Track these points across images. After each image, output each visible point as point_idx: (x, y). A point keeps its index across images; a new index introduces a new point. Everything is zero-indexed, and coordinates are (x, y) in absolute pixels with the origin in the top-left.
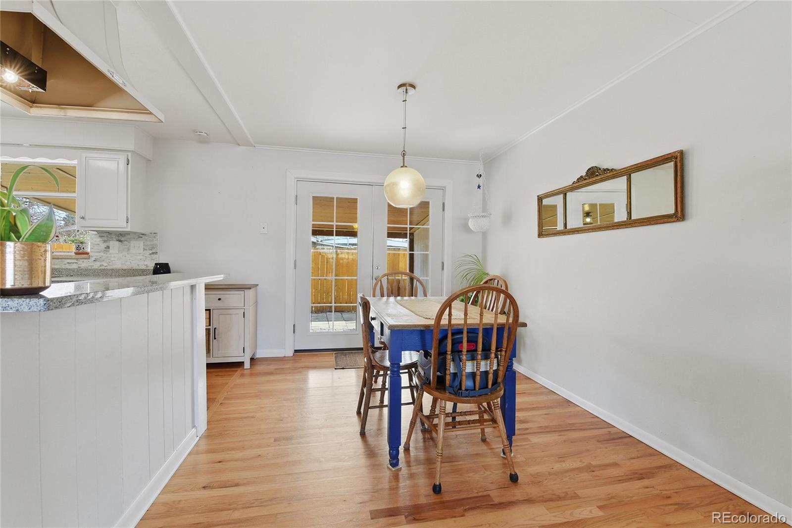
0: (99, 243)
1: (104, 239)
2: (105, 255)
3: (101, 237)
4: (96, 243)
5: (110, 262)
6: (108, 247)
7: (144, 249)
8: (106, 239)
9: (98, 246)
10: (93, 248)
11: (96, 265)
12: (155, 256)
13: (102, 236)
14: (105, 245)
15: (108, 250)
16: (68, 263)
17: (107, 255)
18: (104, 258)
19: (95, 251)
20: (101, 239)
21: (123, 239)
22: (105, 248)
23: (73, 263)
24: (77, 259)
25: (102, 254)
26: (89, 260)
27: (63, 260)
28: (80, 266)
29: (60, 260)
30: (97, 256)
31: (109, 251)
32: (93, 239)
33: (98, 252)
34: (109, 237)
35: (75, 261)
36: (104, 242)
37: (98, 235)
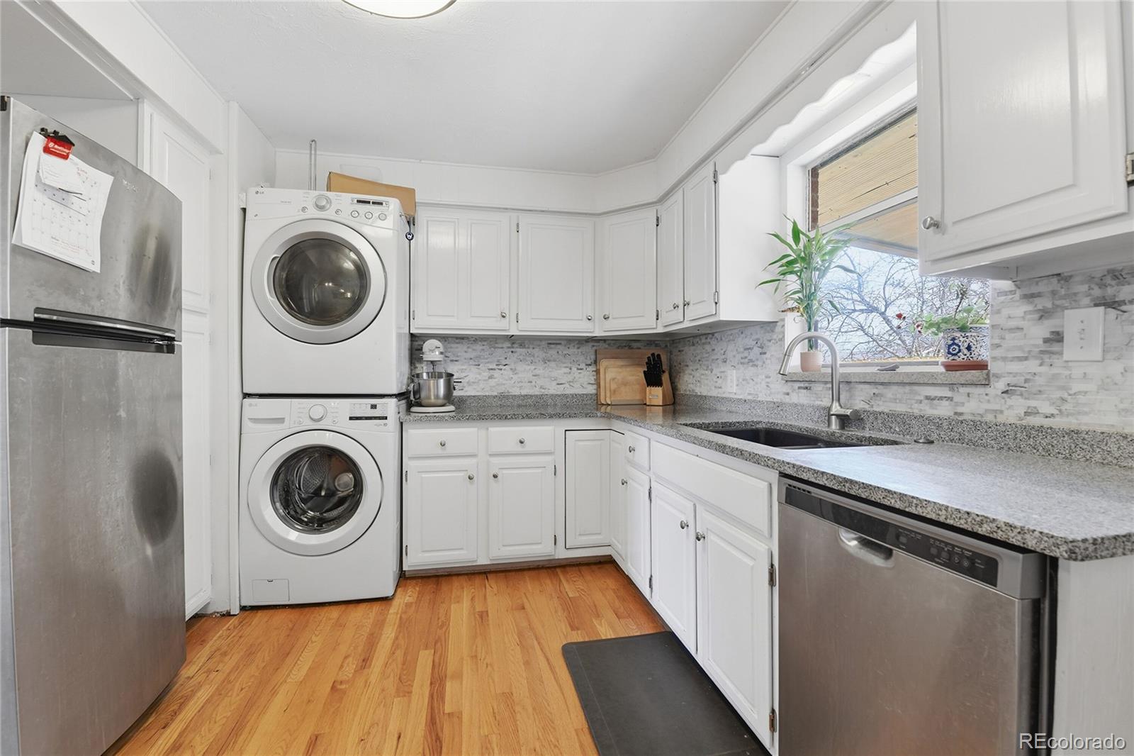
0: (1021, 323)
1: (1043, 303)
2: (1043, 369)
3: (1029, 297)
4: (1013, 324)
5: (1063, 400)
6: (1057, 337)
8: (1049, 305)
9: (1019, 334)
10: (998, 346)
11: (1013, 411)
13: (1033, 296)
14: (1038, 332)
15: (1055, 348)
16: (927, 398)
17: (1055, 371)
18: (1040, 381)
19: (1010, 355)
20: (1030, 308)
21: (1124, 293)
22: (1046, 341)
23: (941, 398)
24: (952, 386)
25: (1032, 366)
26: (988, 390)
27: (916, 388)
28: (960, 410)
29: (908, 388)
30: (1015, 375)
31: (1061, 353)
32: (998, 312)
33: (1020, 359)
34: (1063, 292)
35: (945, 392)
36: (1041, 318)
37: (1017, 296)
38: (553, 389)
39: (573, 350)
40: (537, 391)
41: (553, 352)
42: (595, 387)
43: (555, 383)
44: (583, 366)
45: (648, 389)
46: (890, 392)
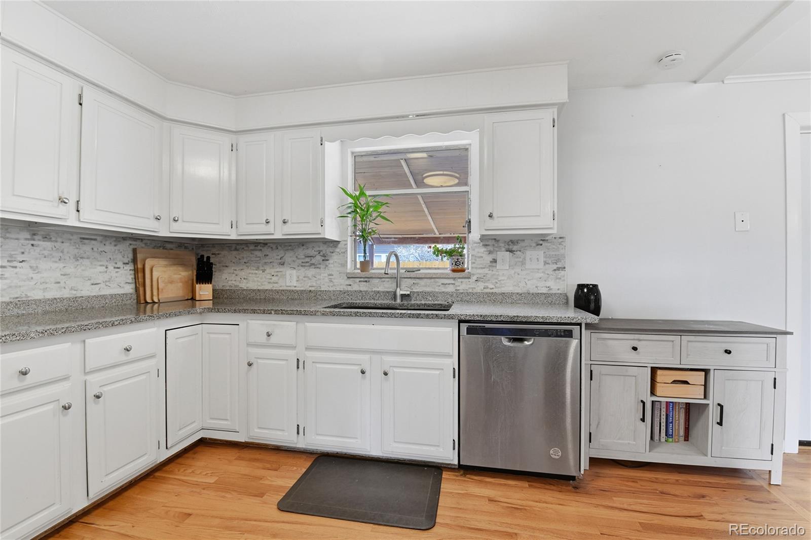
0: (482, 255)
1: (490, 248)
2: (490, 272)
3: (486, 245)
4: (480, 255)
5: (497, 283)
6: (495, 261)
7: (546, 263)
8: (492, 249)
9: (481, 259)
10: (474, 263)
11: (479, 288)
12: (562, 273)
13: (487, 245)
14: (489, 258)
15: (494, 264)
16: (442, 284)
17: (494, 273)
18: (489, 276)
19: (478, 267)
20: (485, 250)
21: (515, 248)
22: (491, 262)
23: (449, 284)
24: (454, 279)
25: (486, 271)
26: (470, 280)
27: (437, 280)
28: (458, 288)
29: (433, 280)
30: (480, 274)
31: (496, 267)
32: (474, 250)
33: (482, 268)
34: (496, 245)
35: (452, 281)
36: (489, 253)
37: (481, 244)
38: (87, 291)
39: (109, 248)
40: (66, 293)
41: (86, 248)
42: (133, 286)
43: (89, 283)
44: (120, 264)
45: (198, 286)
46: (422, 282)
